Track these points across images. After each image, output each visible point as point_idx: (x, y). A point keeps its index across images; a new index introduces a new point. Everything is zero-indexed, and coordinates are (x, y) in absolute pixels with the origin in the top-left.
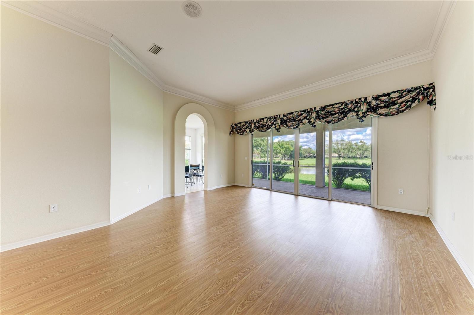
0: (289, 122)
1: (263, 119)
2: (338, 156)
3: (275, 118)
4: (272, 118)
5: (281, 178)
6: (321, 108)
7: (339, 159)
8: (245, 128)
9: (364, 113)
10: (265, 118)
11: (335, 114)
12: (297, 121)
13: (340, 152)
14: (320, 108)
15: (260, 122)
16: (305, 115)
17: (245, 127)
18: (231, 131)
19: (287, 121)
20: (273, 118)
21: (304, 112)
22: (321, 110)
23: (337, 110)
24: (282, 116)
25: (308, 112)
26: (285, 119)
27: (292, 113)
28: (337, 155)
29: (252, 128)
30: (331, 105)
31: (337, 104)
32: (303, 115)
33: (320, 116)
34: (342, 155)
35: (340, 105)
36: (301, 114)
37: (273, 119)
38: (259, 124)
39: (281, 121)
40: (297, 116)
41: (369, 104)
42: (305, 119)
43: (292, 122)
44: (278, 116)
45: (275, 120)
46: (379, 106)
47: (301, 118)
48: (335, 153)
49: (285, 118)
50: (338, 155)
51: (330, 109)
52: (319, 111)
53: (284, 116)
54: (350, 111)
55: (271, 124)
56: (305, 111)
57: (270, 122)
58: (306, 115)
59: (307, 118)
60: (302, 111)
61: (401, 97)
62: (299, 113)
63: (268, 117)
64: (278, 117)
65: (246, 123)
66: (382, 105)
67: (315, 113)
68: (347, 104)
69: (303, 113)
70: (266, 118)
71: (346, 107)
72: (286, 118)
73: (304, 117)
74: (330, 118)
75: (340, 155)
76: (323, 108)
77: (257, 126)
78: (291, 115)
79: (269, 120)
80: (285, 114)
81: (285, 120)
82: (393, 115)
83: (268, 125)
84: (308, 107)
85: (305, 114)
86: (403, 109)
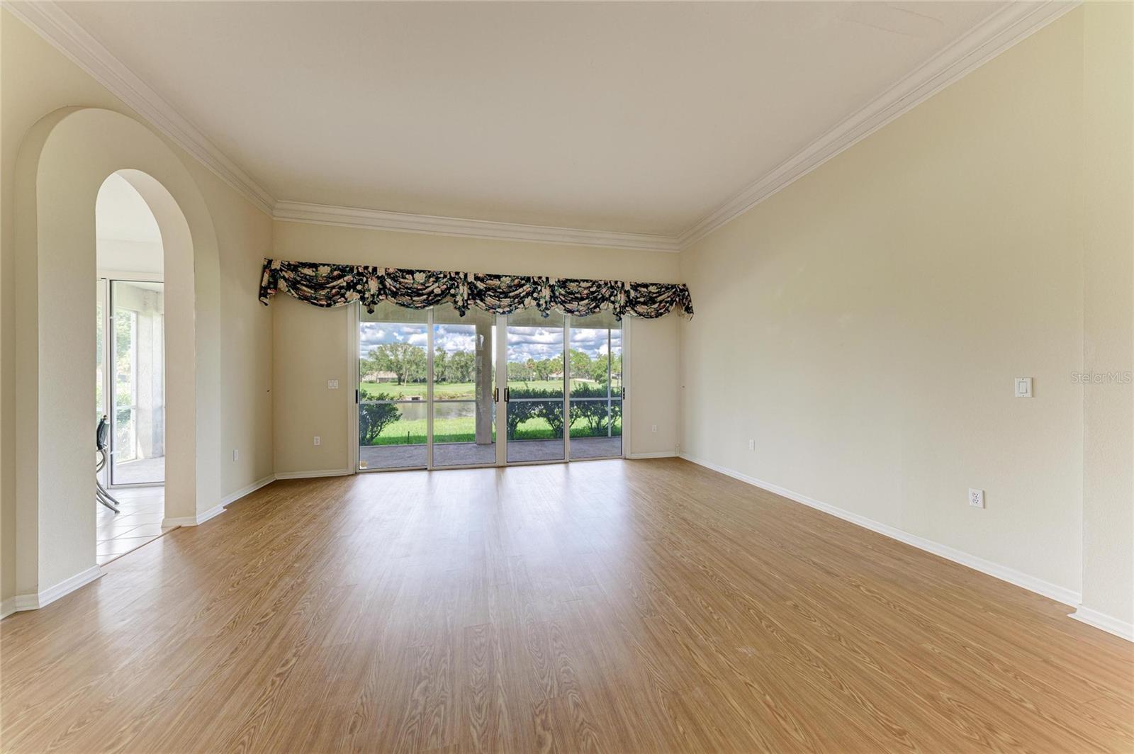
0: (490, 296)
1: (411, 272)
2: (397, 377)
3: (452, 279)
4: (442, 276)
5: (372, 438)
6: (559, 281)
7: (399, 384)
8: (341, 288)
9: (623, 306)
10: (420, 271)
11: (582, 299)
12: (510, 297)
13: (401, 368)
14: (557, 280)
15: (402, 280)
16: (527, 288)
17: (342, 282)
18: (268, 287)
19: (486, 292)
20: (445, 276)
21: (526, 281)
22: (559, 286)
23: (586, 292)
24: (471, 279)
25: (535, 283)
26: (482, 288)
27: (498, 277)
28: (394, 375)
29: (369, 290)
30: (577, 281)
31: (584, 281)
32: (525, 287)
33: (557, 297)
34: (405, 377)
35: (590, 284)
36: (521, 286)
37: (445, 280)
38: (398, 286)
39: (470, 288)
40: (510, 287)
41: (627, 293)
42: (530, 297)
43: (498, 297)
44: (462, 276)
45: (454, 284)
46: (638, 300)
47: (520, 293)
48: (391, 371)
49: (481, 285)
50: (397, 375)
51: (573, 286)
52: (556, 288)
53: (477, 278)
54: (604, 299)
55: (440, 292)
56: (528, 279)
57: (437, 284)
58: (529, 289)
59: (532, 296)
60: (522, 279)
61: (660, 294)
62: (516, 281)
63: (429, 272)
64: (461, 279)
65: (344, 271)
66: (642, 300)
67: (548, 288)
68: (599, 286)
69: (523, 282)
70: (424, 271)
71: (598, 291)
72: (485, 286)
73: (527, 293)
74: (574, 305)
75: (402, 374)
76: (563, 283)
77: (390, 289)
78: (496, 282)
79: (432, 279)
80: (480, 275)
81: (481, 290)
82: (651, 317)
83: (432, 292)
84: (534, 273)
85: (528, 286)
86: (662, 311)
